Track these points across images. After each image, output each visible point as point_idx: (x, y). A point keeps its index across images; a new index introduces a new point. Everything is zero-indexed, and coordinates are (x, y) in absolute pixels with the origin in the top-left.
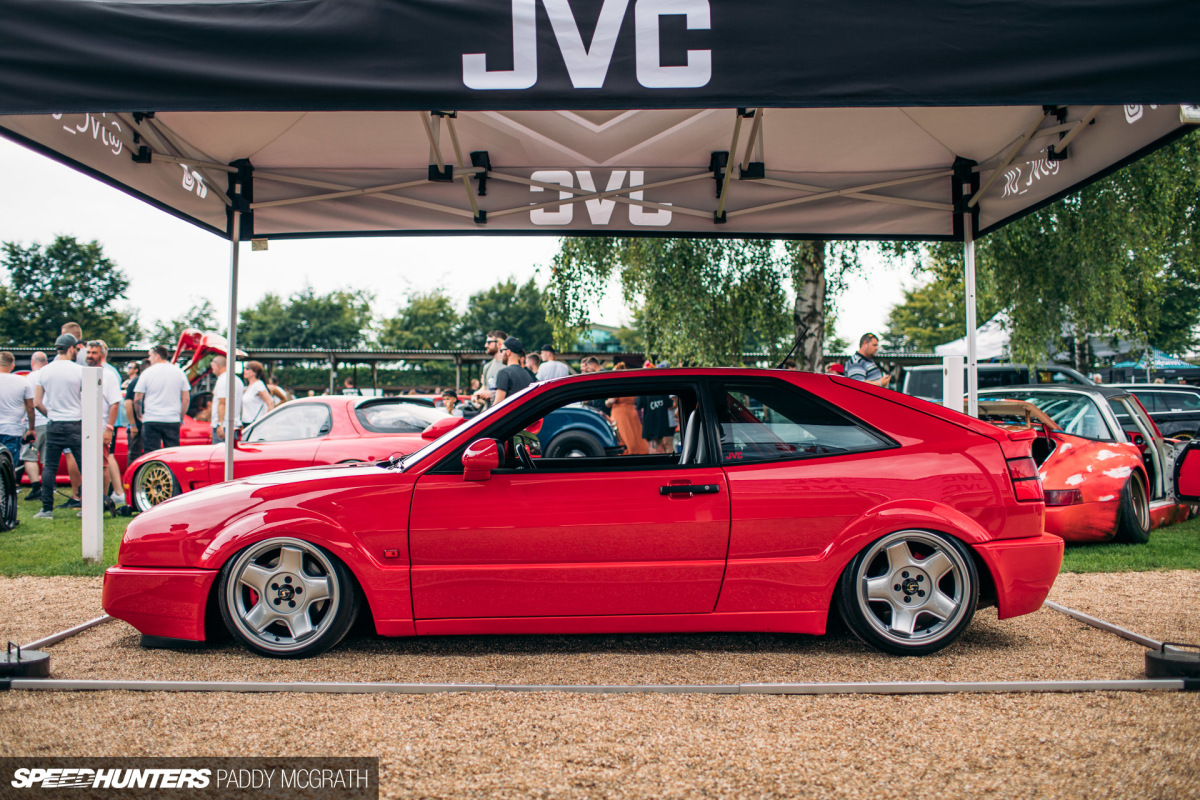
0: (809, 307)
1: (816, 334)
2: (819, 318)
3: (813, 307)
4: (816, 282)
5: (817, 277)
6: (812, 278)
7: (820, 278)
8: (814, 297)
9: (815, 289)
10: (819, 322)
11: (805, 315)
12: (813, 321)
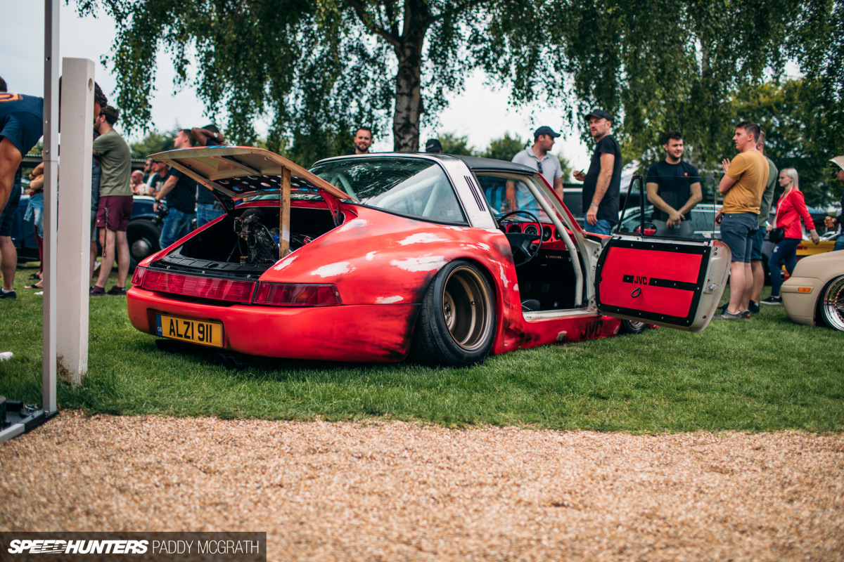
0: (404, 118)
1: (410, 144)
2: (413, 129)
3: (407, 118)
4: (410, 95)
5: (411, 90)
6: (406, 91)
7: (415, 91)
8: (408, 109)
9: (409, 102)
10: (413, 134)
11: (400, 126)
12: (407, 132)
